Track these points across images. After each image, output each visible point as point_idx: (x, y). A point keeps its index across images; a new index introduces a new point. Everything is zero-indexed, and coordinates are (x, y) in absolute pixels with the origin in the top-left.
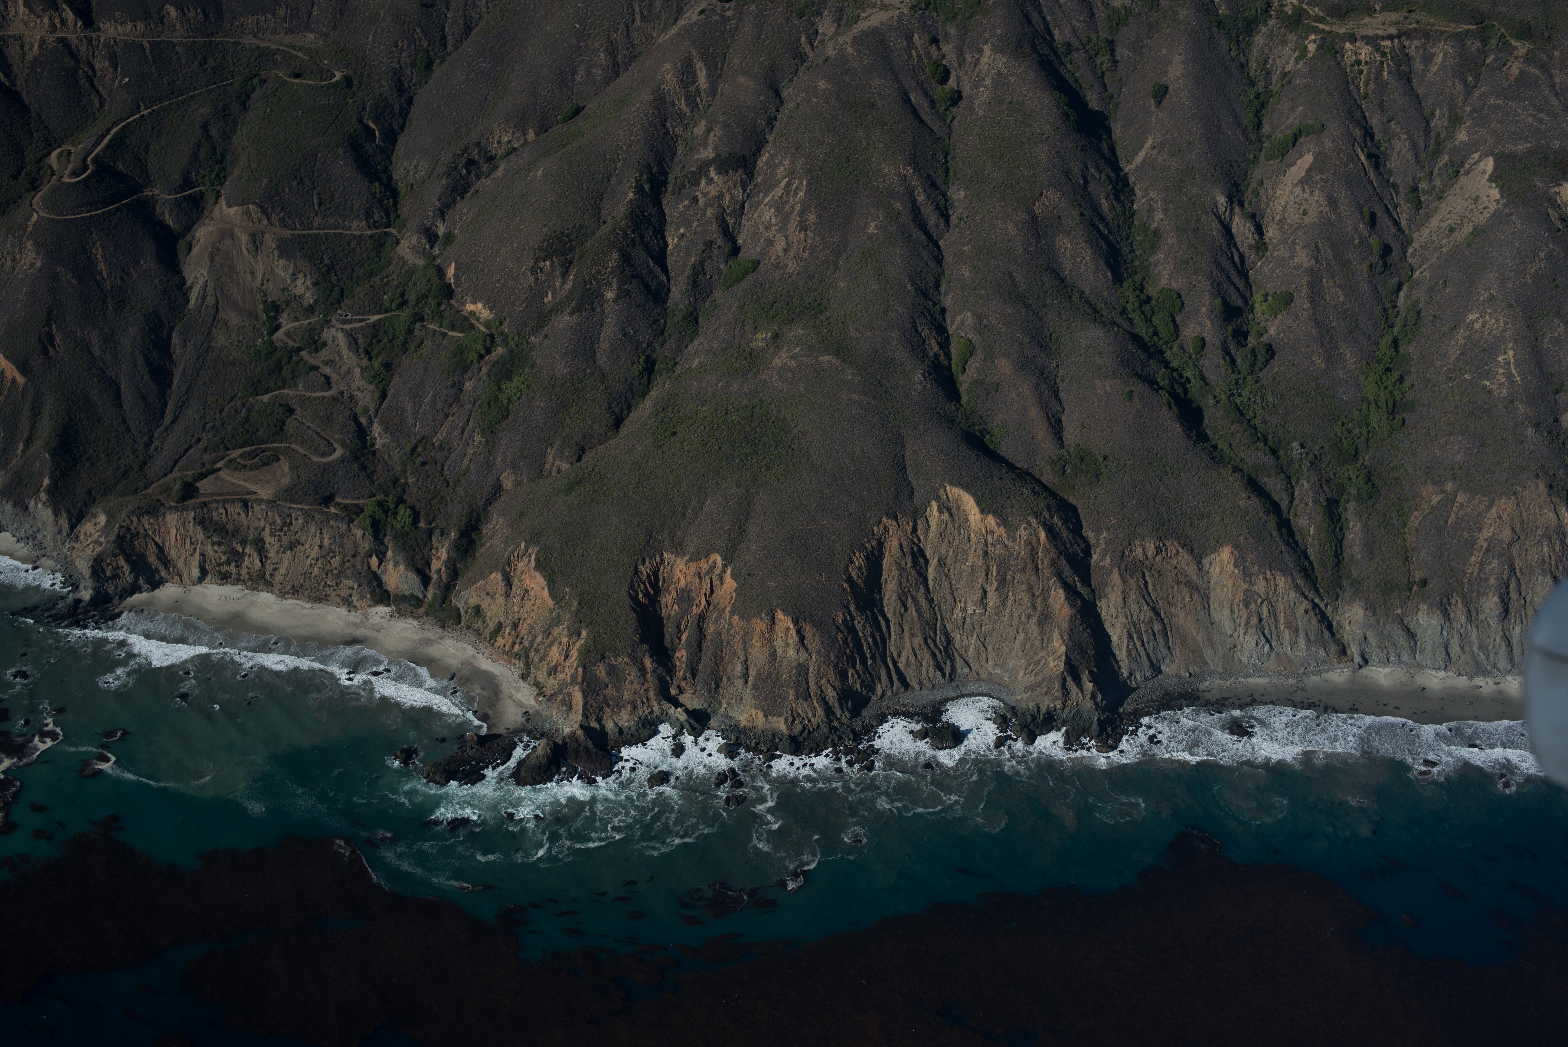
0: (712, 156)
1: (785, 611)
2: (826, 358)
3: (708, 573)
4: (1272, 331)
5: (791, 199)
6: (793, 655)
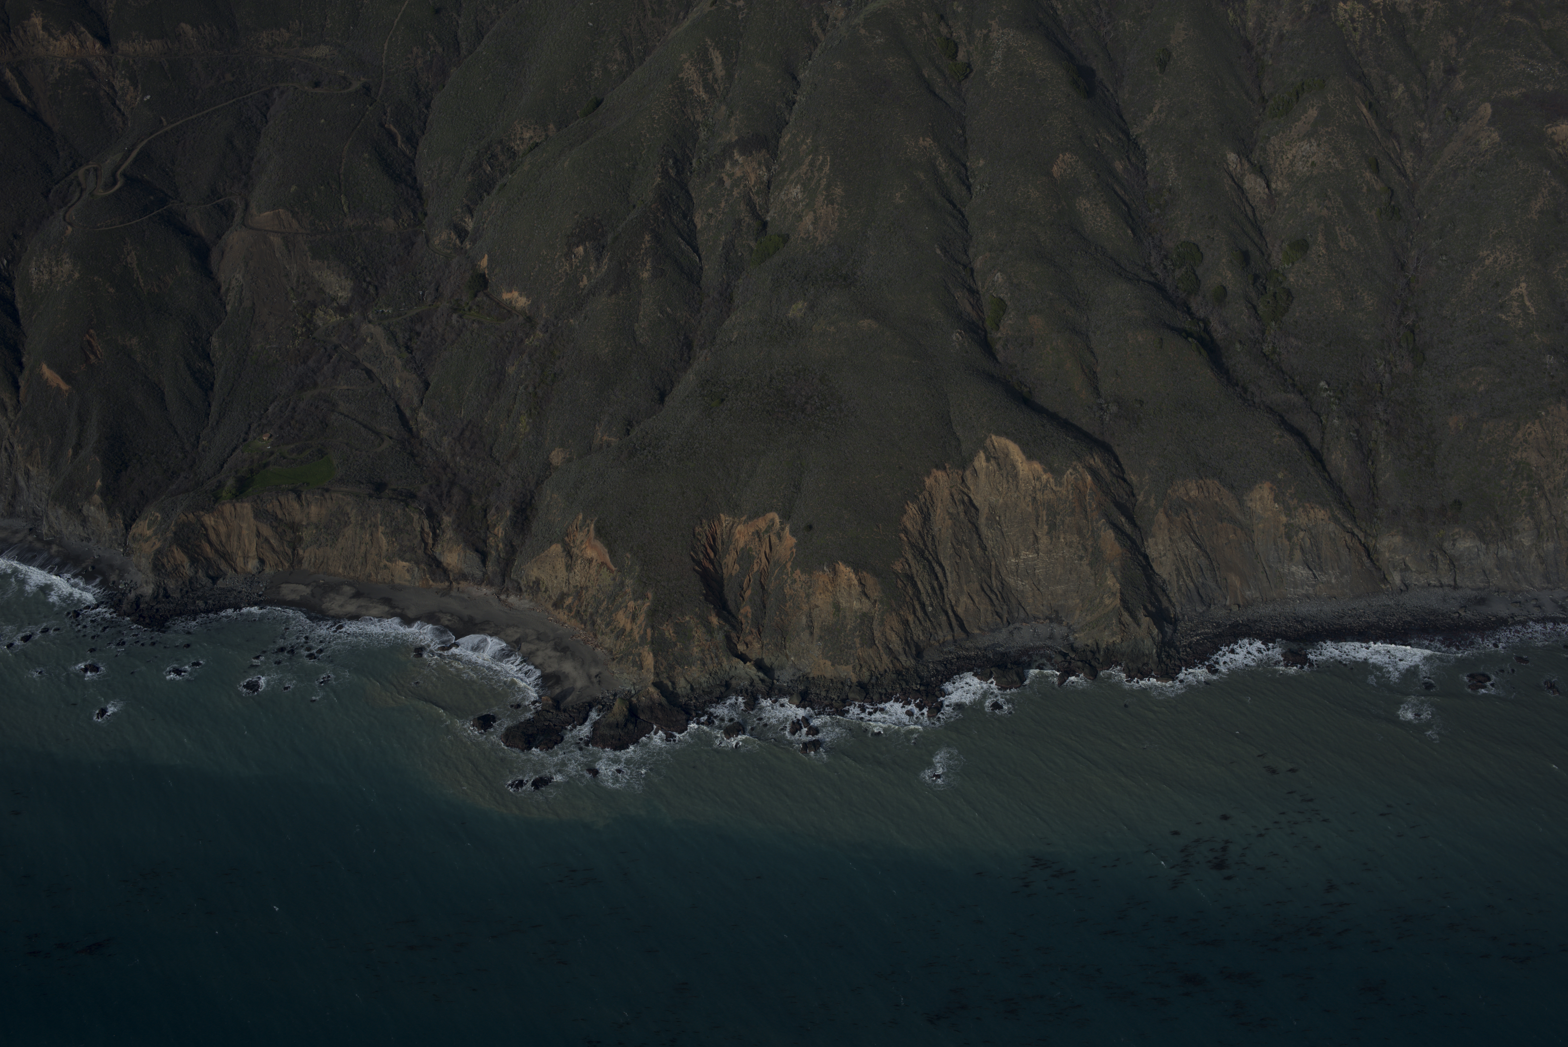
0: (734, 138)
1: (847, 563)
3: (766, 531)
4: (1291, 278)
5: (816, 174)
6: (856, 605)
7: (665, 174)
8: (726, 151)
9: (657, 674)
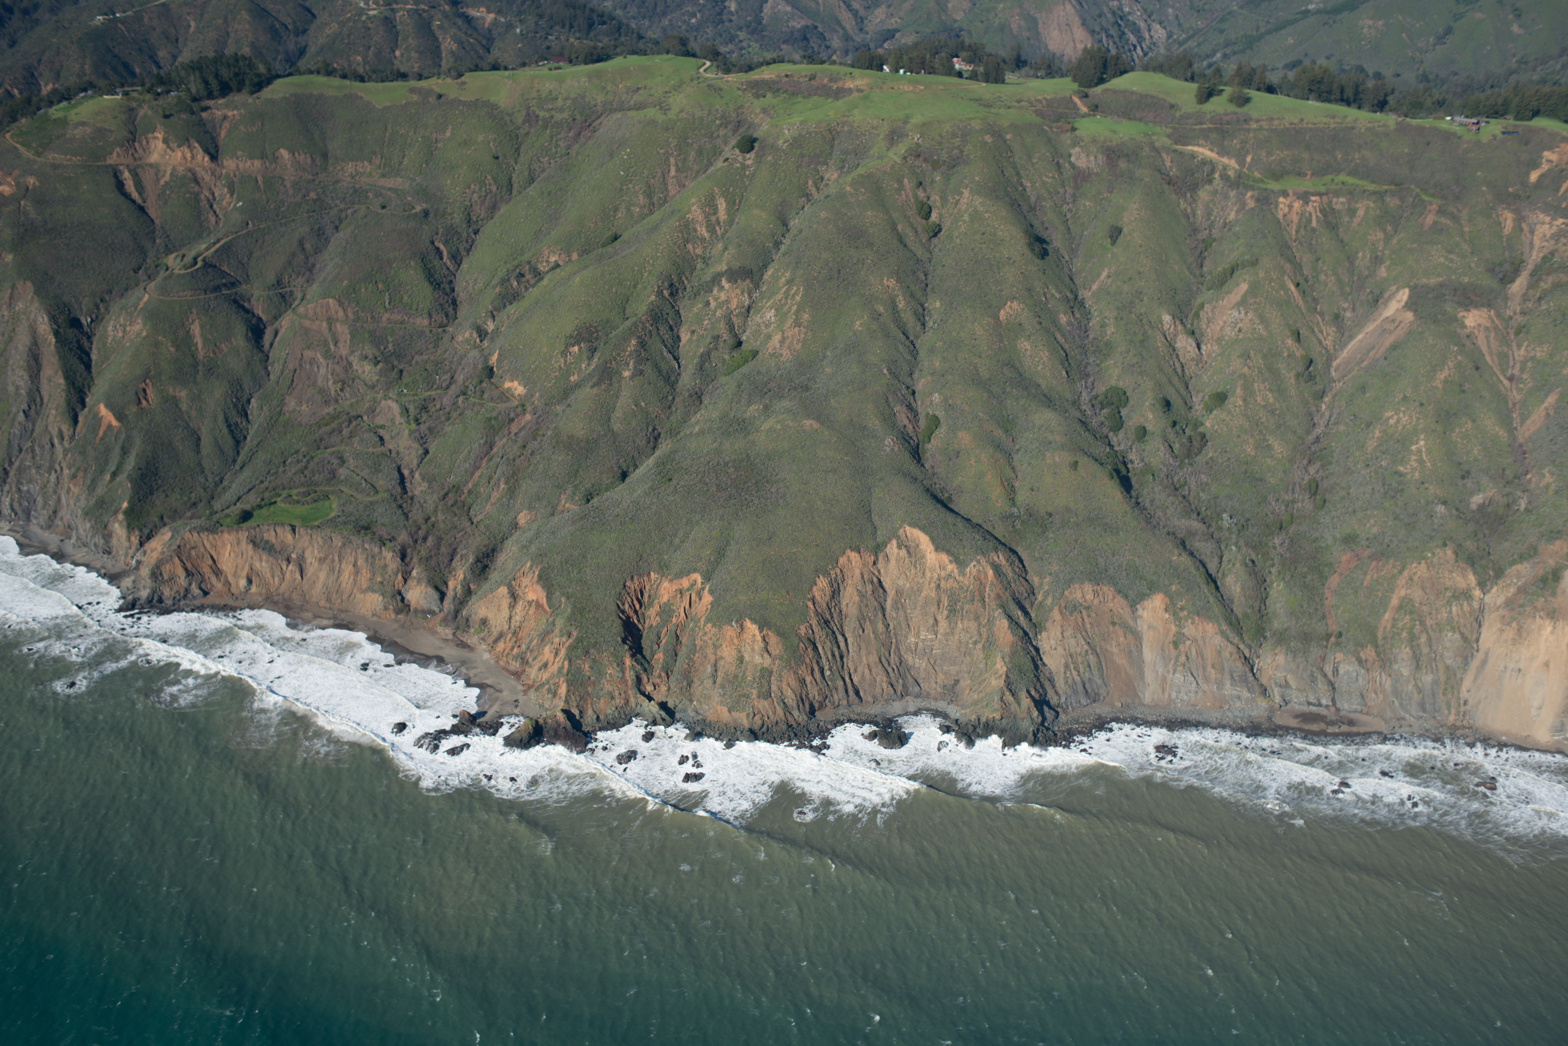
0: (724, 267)
1: (753, 620)
2: (808, 423)
3: (688, 590)
4: (1208, 424)
5: (789, 301)
6: (758, 659)
7: (660, 293)
8: (716, 279)
9: (567, 701)
